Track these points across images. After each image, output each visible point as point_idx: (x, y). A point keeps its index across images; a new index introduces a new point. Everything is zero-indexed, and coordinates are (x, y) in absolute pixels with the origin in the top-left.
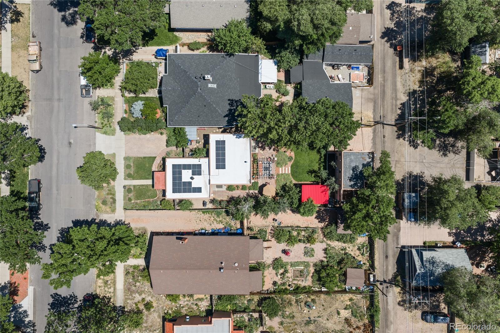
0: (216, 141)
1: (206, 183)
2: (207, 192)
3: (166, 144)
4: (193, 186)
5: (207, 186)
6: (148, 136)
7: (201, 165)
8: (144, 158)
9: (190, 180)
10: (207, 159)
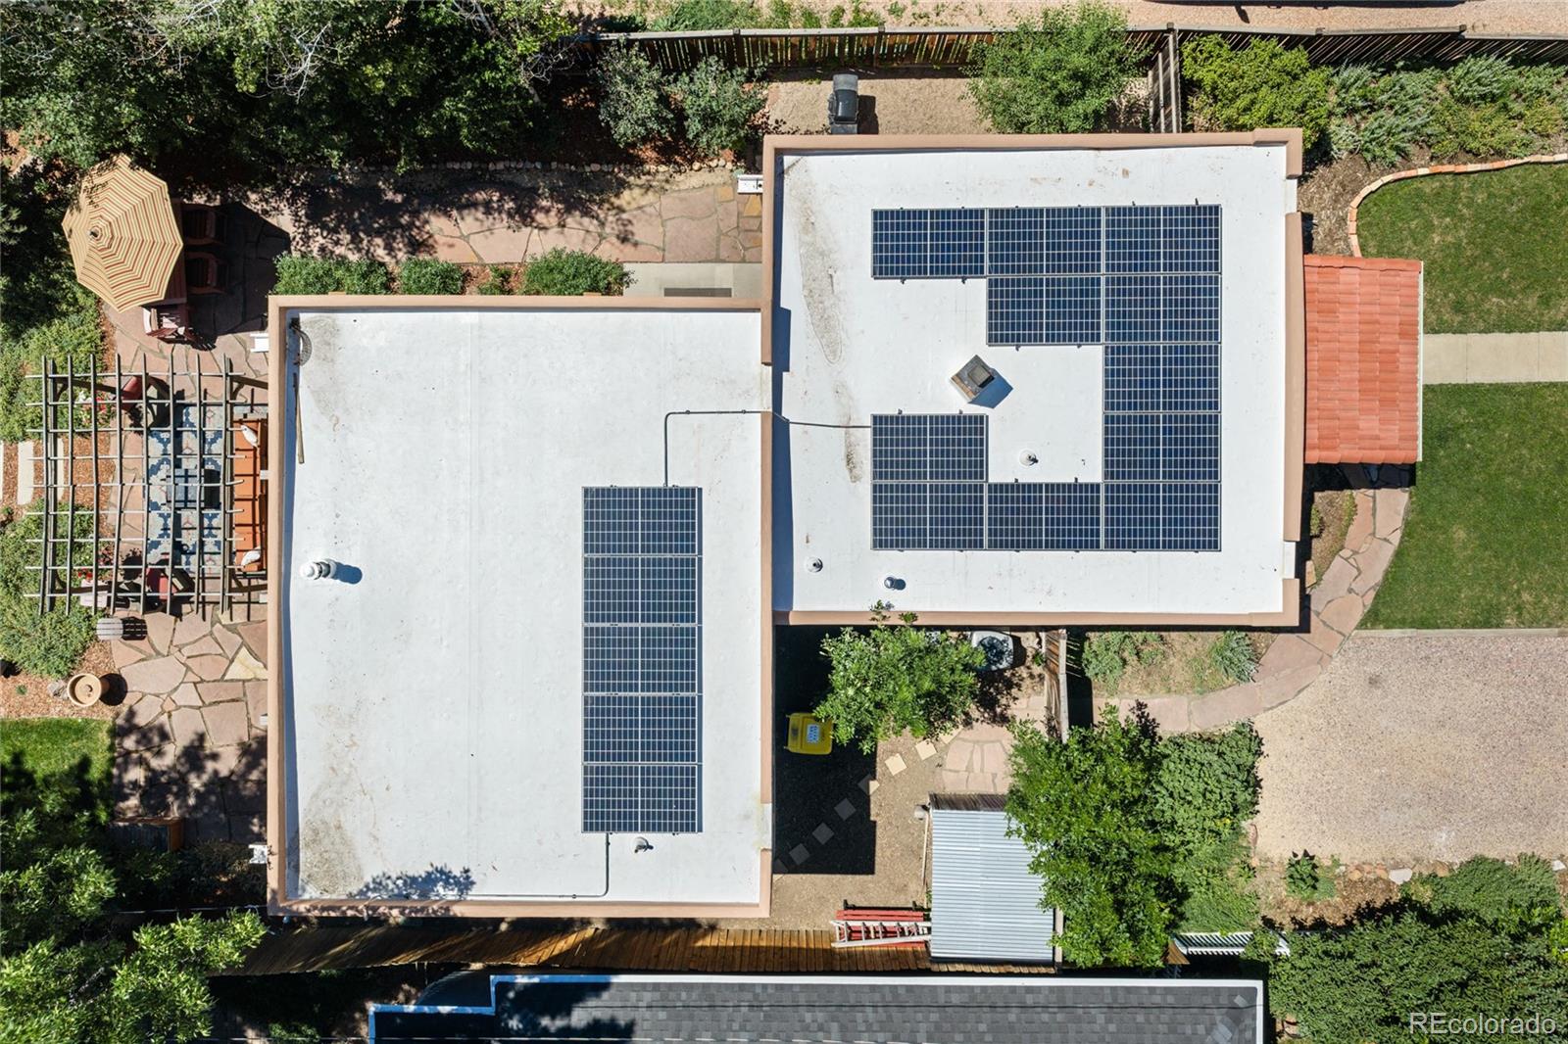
0: (689, 822)
1: (825, 325)
2: (809, 226)
3: (1263, 768)
4: (978, 287)
5: (811, 296)
6: (1447, 848)
7: (879, 544)
8: (1488, 618)
9: (1003, 360)
10: (810, 602)
